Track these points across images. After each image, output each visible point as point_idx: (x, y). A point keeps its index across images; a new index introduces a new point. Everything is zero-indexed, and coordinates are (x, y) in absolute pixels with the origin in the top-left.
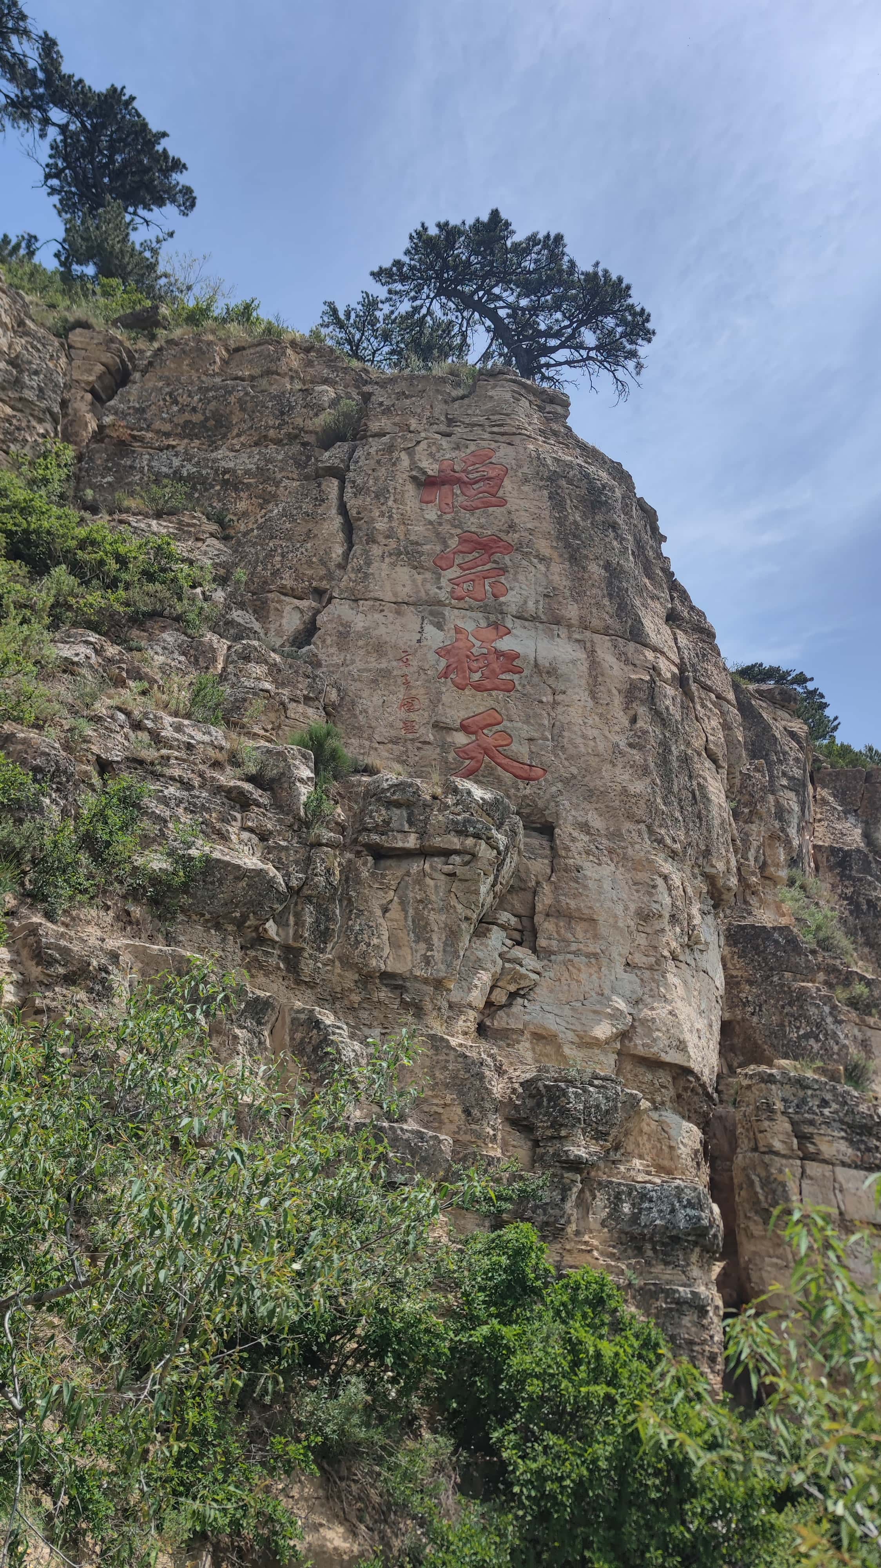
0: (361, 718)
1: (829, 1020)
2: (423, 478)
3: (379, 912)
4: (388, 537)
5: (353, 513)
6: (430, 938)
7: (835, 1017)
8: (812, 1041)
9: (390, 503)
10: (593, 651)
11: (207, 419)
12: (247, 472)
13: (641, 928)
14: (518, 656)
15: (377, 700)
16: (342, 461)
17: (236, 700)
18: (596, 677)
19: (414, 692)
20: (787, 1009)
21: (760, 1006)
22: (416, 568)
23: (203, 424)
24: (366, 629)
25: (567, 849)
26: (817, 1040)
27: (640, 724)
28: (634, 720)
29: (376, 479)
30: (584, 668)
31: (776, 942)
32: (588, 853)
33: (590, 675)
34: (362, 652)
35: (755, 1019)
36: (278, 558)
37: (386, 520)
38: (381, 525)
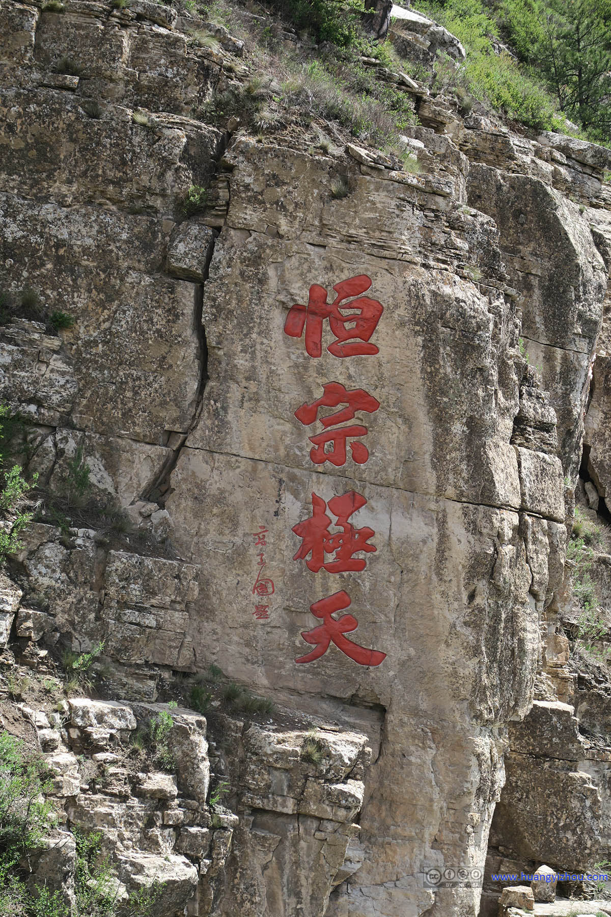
0: (214, 599)
1: (589, 815)
2: (291, 304)
3: (259, 871)
4: (248, 379)
5: (212, 340)
6: (300, 892)
7: (594, 812)
8: (569, 835)
9: (254, 336)
10: (444, 522)
11: (28, 147)
12: (86, 250)
13: (451, 806)
14: (372, 534)
15: (231, 579)
16: (199, 263)
17: (125, 639)
18: (443, 551)
19: (268, 573)
20: (553, 799)
21: (528, 793)
22: (275, 417)
23: (22, 153)
24: (222, 491)
25: (396, 734)
26: (574, 832)
27: (478, 600)
28: (472, 597)
29: (240, 301)
30: (433, 545)
31: (554, 728)
32: (414, 737)
33: (438, 551)
34: (216, 521)
35: (521, 805)
36: (129, 394)
37: (248, 356)
38: (242, 362)
